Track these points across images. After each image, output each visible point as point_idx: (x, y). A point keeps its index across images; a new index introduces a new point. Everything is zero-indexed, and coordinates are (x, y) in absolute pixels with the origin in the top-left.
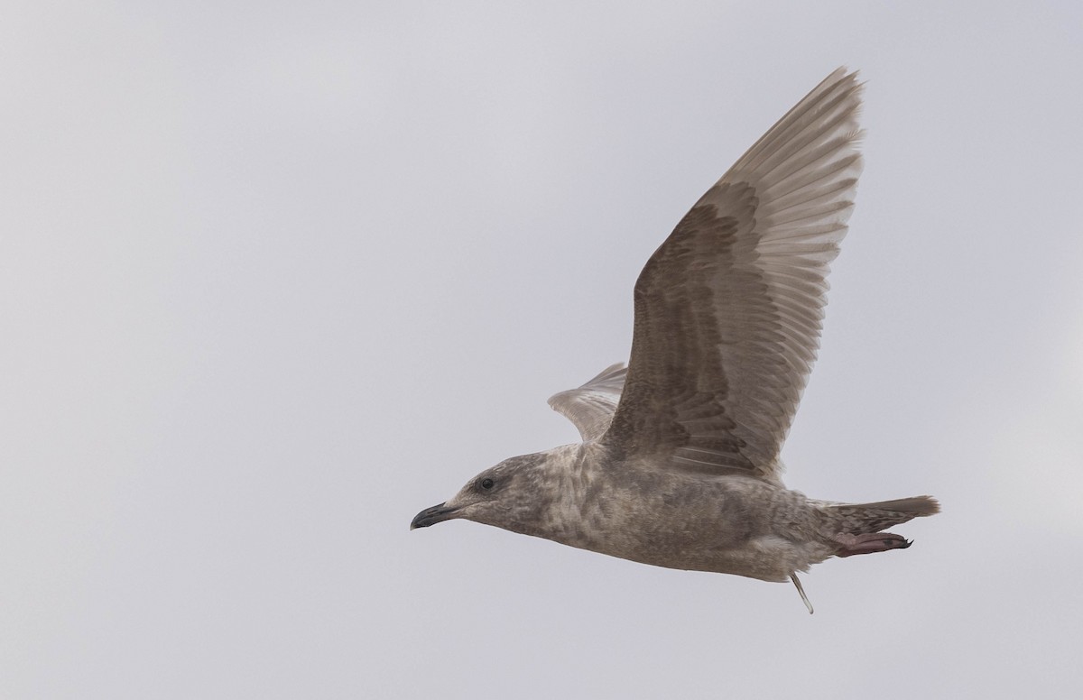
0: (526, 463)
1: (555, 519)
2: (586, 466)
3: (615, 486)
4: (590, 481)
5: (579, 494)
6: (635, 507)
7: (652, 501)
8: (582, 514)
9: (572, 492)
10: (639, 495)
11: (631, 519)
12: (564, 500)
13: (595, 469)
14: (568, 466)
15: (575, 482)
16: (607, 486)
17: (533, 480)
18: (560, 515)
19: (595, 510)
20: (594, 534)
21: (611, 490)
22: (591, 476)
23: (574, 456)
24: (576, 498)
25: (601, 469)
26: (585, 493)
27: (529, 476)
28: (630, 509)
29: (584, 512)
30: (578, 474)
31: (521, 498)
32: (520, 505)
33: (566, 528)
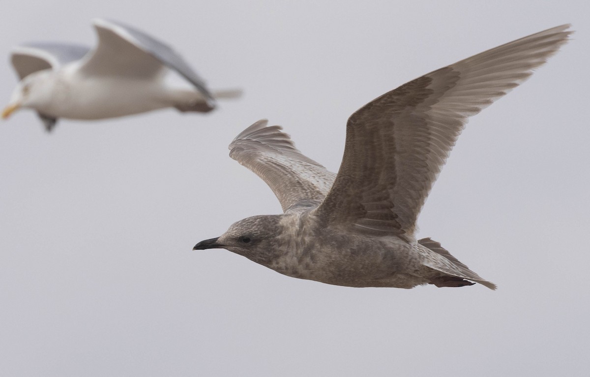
0: (271, 233)
1: (281, 263)
2: (305, 233)
3: (321, 245)
4: (306, 243)
5: (299, 252)
6: (333, 256)
7: (344, 252)
8: (299, 262)
9: (295, 250)
10: (336, 249)
11: (330, 263)
12: (290, 254)
13: (310, 234)
14: (294, 234)
15: (297, 244)
16: (317, 245)
17: (273, 246)
18: (285, 262)
19: (308, 260)
20: (305, 272)
21: (319, 247)
22: (307, 239)
23: (297, 227)
24: (297, 253)
25: (314, 234)
26: (302, 250)
27: (271, 243)
28: (330, 257)
29: (300, 261)
30: (299, 239)
31: (263, 254)
32: (261, 257)
33: (287, 268)
